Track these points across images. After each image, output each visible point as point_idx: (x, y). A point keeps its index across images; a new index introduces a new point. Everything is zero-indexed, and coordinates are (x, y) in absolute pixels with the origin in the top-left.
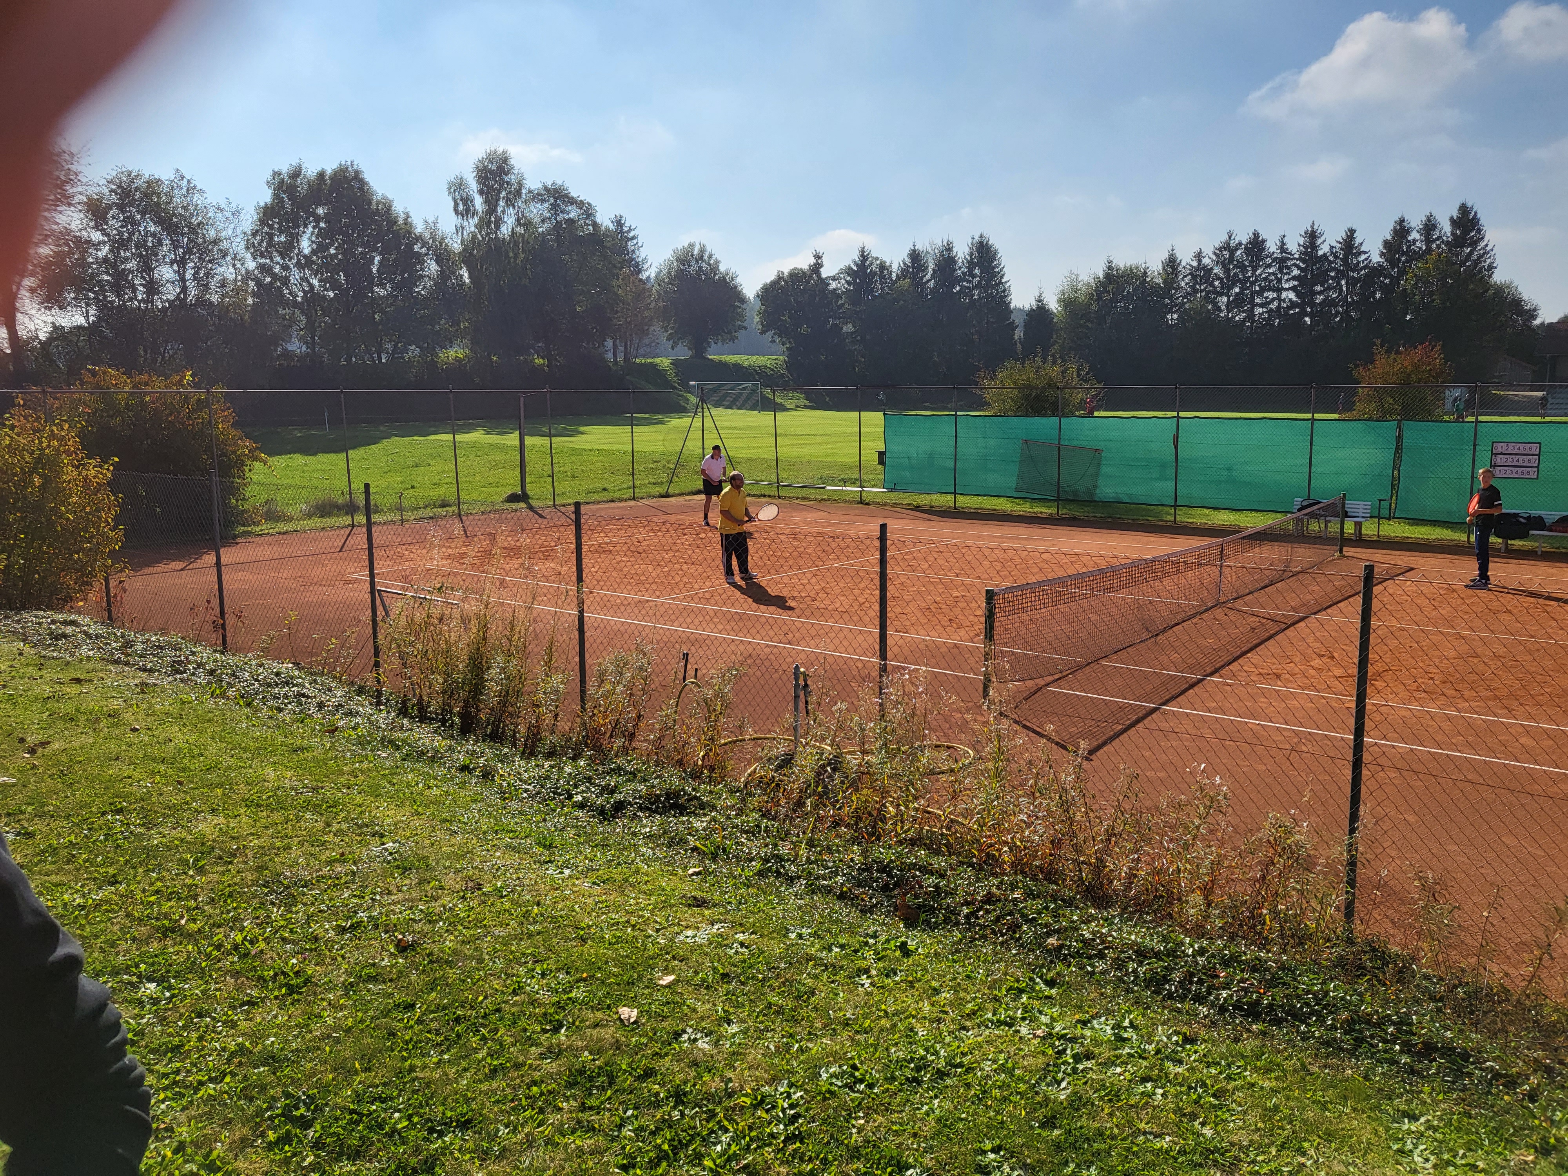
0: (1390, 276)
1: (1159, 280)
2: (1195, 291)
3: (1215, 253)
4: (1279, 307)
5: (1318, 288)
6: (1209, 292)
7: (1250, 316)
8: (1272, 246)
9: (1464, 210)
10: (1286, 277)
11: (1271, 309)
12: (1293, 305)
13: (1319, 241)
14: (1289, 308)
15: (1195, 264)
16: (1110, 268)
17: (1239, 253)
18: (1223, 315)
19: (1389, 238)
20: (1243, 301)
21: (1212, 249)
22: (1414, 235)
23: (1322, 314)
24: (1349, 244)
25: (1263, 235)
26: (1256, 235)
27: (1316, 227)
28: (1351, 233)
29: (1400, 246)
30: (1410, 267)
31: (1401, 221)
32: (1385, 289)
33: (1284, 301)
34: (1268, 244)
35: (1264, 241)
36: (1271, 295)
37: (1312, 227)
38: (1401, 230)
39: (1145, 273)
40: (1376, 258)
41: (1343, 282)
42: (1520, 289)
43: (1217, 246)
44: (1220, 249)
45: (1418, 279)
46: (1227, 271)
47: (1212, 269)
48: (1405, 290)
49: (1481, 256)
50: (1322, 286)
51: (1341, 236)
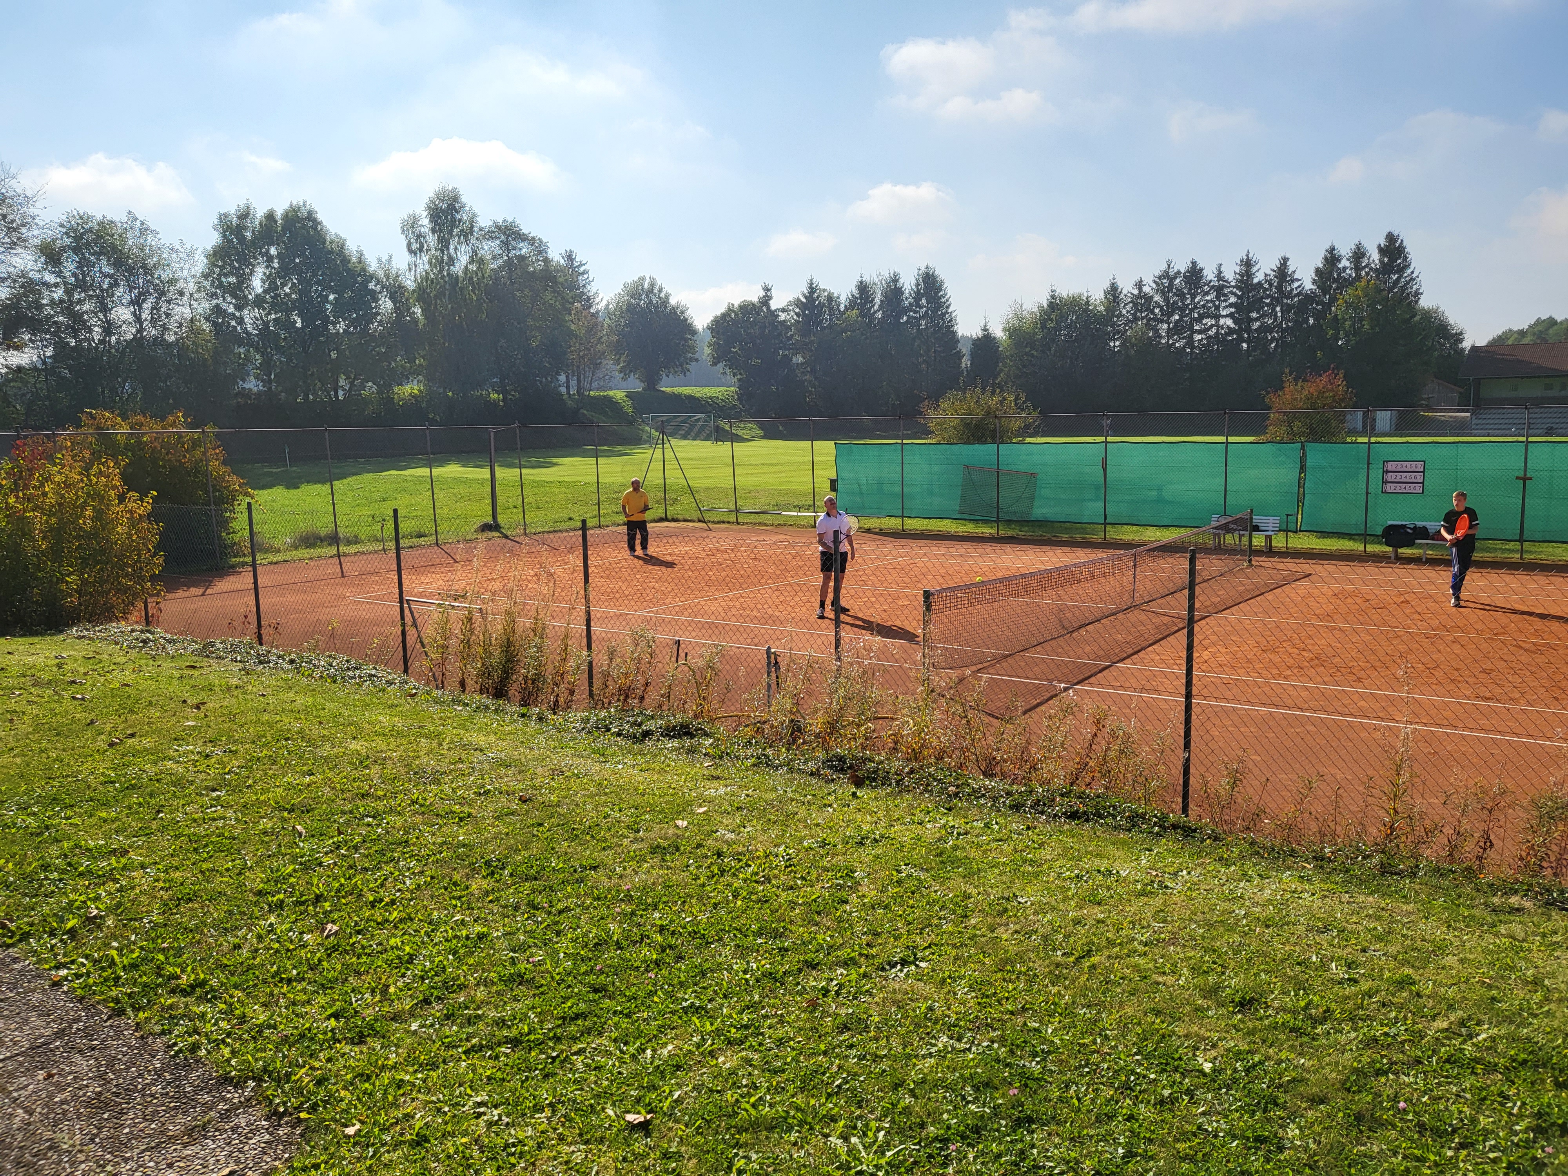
0: (1323, 304)
1: (1102, 309)
2: (1136, 319)
3: (1155, 282)
4: (1217, 333)
5: (1254, 315)
6: (1150, 319)
7: (1190, 342)
8: (1209, 274)
9: (1391, 238)
10: (1224, 304)
11: (1210, 337)
12: (1231, 331)
13: (1254, 269)
14: (1227, 334)
15: (1136, 292)
16: (1053, 297)
17: (1177, 281)
18: (1163, 341)
19: (1321, 266)
20: (1183, 327)
21: (1152, 278)
22: (1344, 263)
23: (1259, 341)
24: (1283, 272)
25: (1201, 264)
26: (1194, 263)
27: (1251, 256)
28: (1285, 260)
29: (1331, 273)
30: (1341, 294)
31: (1332, 250)
32: (1318, 316)
33: (1222, 327)
34: (1205, 272)
35: (1201, 270)
36: (1209, 322)
37: (1247, 256)
38: (1332, 258)
39: (1088, 302)
40: (1309, 286)
41: (1278, 309)
42: (1446, 314)
43: (1157, 274)
44: (1160, 278)
45: (1349, 305)
46: (1167, 300)
47: (1152, 297)
48: (1336, 316)
49: (1408, 283)
50: (1258, 312)
51: (1275, 263)
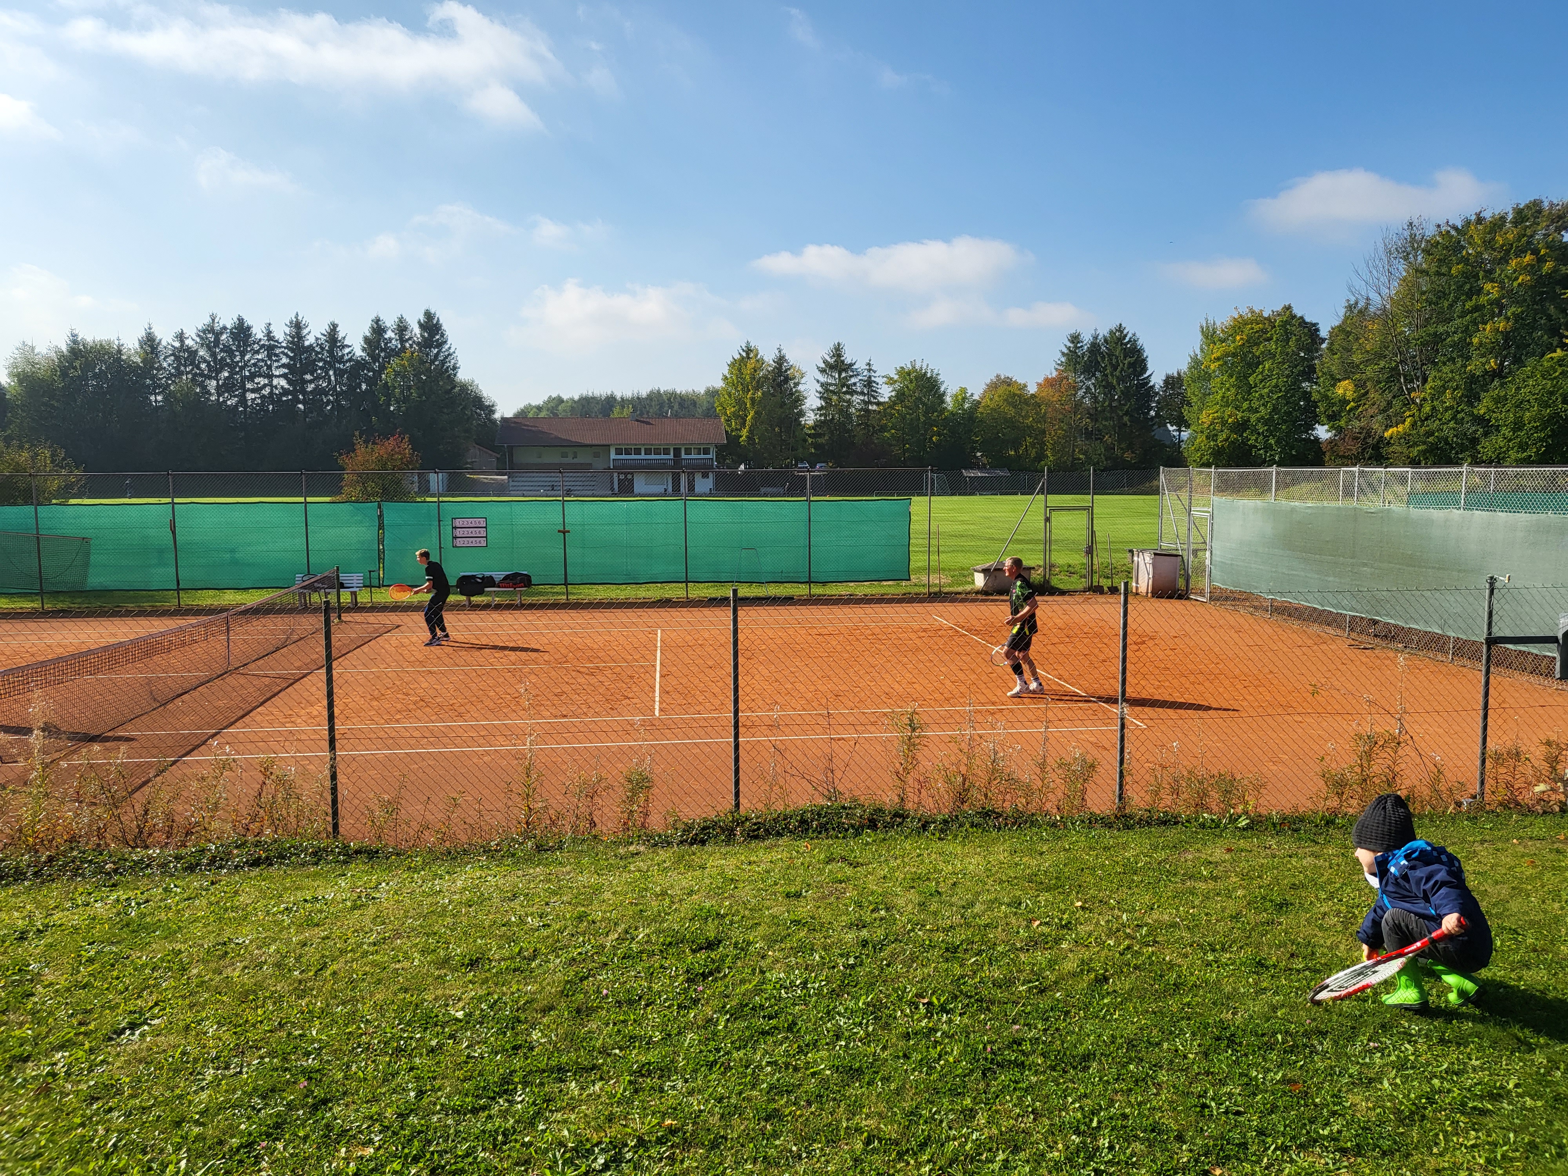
0: (374, 371)
1: (138, 360)
2: (180, 374)
3: (199, 336)
4: (271, 393)
5: (308, 377)
6: (195, 375)
7: (243, 400)
8: (258, 333)
9: (429, 315)
10: (276, 364)
11: (264, 396)
12: (285, 392)
13: (305, 332)
14: (281, 395)
15: (177, 344)
16: (75, 342)
17: (224, 337)
18: (213, 398)
19: (368, 334)
20: (234, 385)
21: (195, 331)
22: (389, 334)
23: (314, 401)
24: (332, 335)
25: (249, 321)
26: (241, 321)
27: (300, 318)
28: (334, 327)
29: (379, 342)
30: (389, 363)
31: (377, 321)
32: (371, 382)
33: (276, 387)
34: (254, 330)
35: (249, 328)
36: (263, 381)
37: (296, 317)
38: (378, 329)
39: (119, 351)
40: (359, 353)
41: (331, 373)
42: (480, 387)
43: (200, 328)
44: (204, 331)
45: (397, 374)
46: (214, 355)
47: (196, 351)
48: (387, 383)
49: (446, 357)
50: (312, 374)
51: (325, 328)
